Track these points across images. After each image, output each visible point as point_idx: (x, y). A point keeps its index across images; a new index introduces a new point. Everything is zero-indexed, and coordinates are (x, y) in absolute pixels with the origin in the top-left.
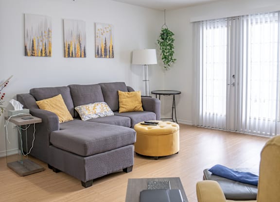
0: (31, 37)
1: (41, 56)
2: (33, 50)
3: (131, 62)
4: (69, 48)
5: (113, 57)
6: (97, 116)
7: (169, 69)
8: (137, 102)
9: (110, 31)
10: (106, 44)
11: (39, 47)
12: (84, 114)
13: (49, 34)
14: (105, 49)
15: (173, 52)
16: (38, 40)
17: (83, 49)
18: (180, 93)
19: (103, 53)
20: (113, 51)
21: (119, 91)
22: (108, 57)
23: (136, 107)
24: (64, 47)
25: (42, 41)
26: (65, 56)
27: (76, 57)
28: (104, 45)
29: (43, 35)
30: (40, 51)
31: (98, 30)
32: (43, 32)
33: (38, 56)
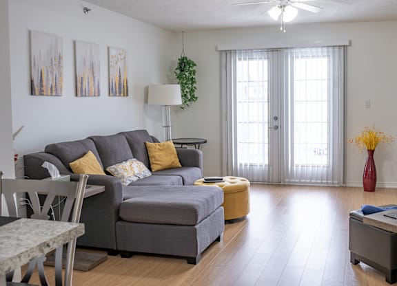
0: (39, 67)
1: (51, 95)
2: (42, 85)
3: (146, 101)
4: (82, 83)
5: (127, 95)
6: (137, 178)
7: (188, 110)
8: (173, 156)
9: (125, 58)
10: (120, 76)
11: (48, 82)
12: (123, 177)
13: (59, 63)
14: (120, 84)
15: (195, 88)
16: (47, 70)
17: (96, 84)
18: (206, 142)
19: (117, 90)
20: (127, 86)
21: (147, 142)
22: (122, 95)
23: (173, 163)
24: (76, 81)
25: (52, 72)
26: (77, 95)
27: (89, 96)
28: (118, 78)
29: (54, 63)
30: (50, 86)
31: (112, 57)
32: (53, 59)
33: (47, 95)
